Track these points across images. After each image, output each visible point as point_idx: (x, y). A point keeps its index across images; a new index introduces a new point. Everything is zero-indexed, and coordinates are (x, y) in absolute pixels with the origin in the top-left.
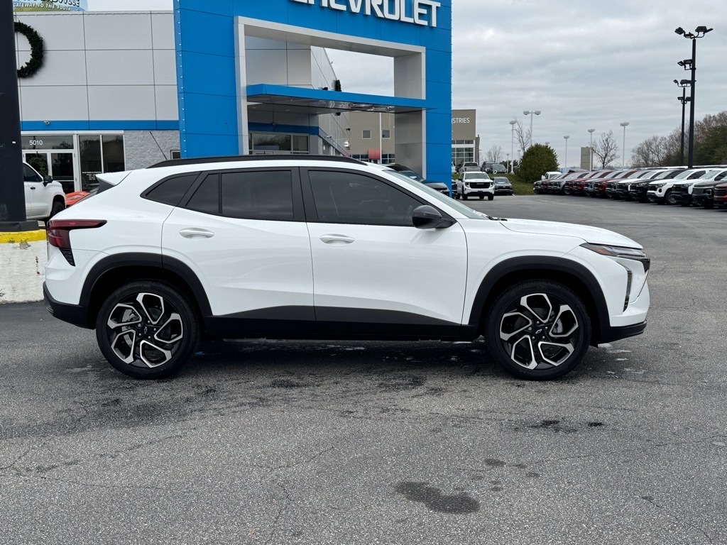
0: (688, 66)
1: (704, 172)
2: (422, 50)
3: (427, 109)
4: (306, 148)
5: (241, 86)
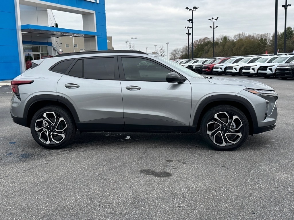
0: (190, 21)
1: (198, 61)
2: (94, 12)
3: (97, 36)
4: (46, 51)
5: (19, 25)
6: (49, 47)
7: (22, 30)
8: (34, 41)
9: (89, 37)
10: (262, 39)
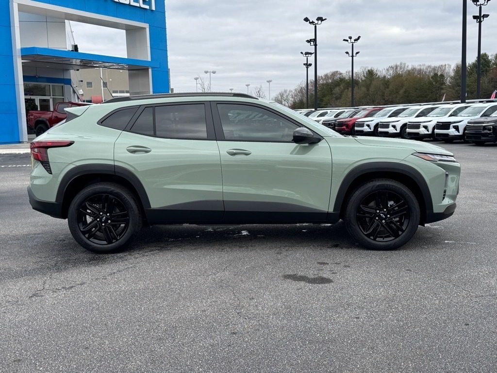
0: (312, 43)
1: (326, 113)
2: (146, 26)
3: (152, 68)
4: (62, 94)
5: (17, 48)
6: (66, 87)
7: (23, 57)
8: (41, 76)
9: (136, 69)
10: (436, 75)
